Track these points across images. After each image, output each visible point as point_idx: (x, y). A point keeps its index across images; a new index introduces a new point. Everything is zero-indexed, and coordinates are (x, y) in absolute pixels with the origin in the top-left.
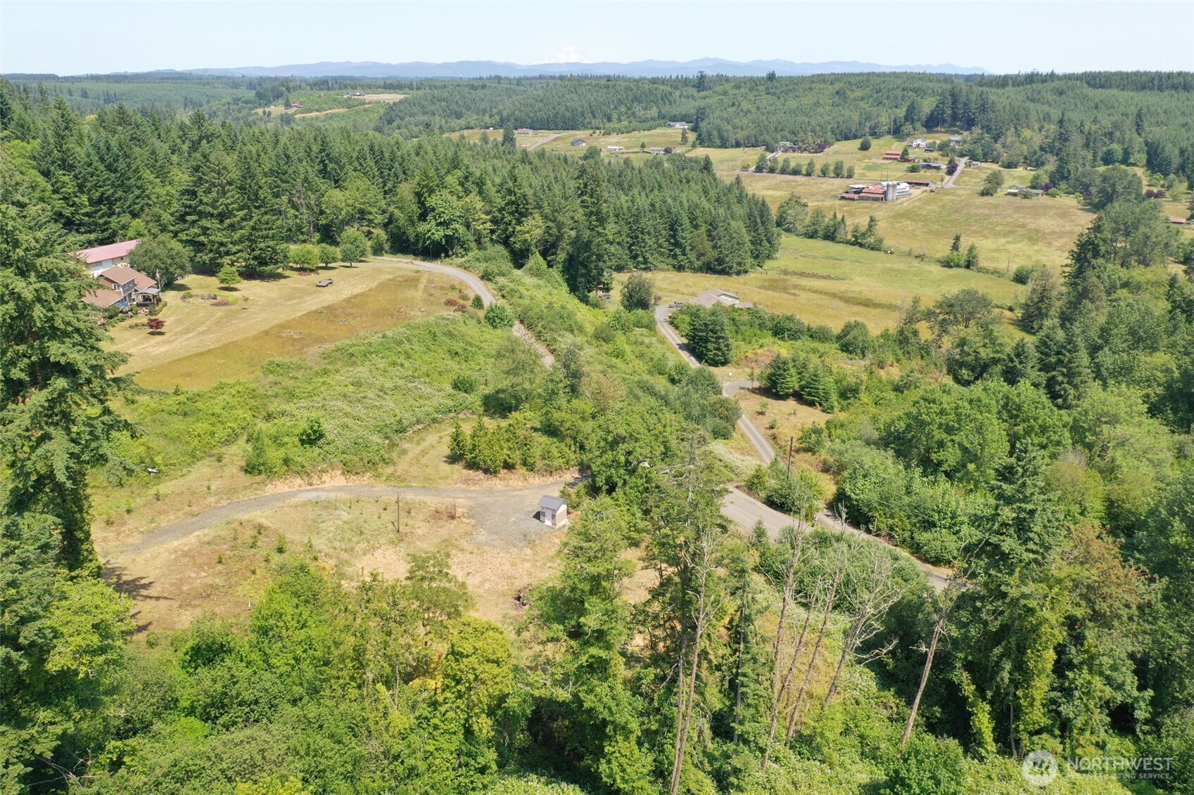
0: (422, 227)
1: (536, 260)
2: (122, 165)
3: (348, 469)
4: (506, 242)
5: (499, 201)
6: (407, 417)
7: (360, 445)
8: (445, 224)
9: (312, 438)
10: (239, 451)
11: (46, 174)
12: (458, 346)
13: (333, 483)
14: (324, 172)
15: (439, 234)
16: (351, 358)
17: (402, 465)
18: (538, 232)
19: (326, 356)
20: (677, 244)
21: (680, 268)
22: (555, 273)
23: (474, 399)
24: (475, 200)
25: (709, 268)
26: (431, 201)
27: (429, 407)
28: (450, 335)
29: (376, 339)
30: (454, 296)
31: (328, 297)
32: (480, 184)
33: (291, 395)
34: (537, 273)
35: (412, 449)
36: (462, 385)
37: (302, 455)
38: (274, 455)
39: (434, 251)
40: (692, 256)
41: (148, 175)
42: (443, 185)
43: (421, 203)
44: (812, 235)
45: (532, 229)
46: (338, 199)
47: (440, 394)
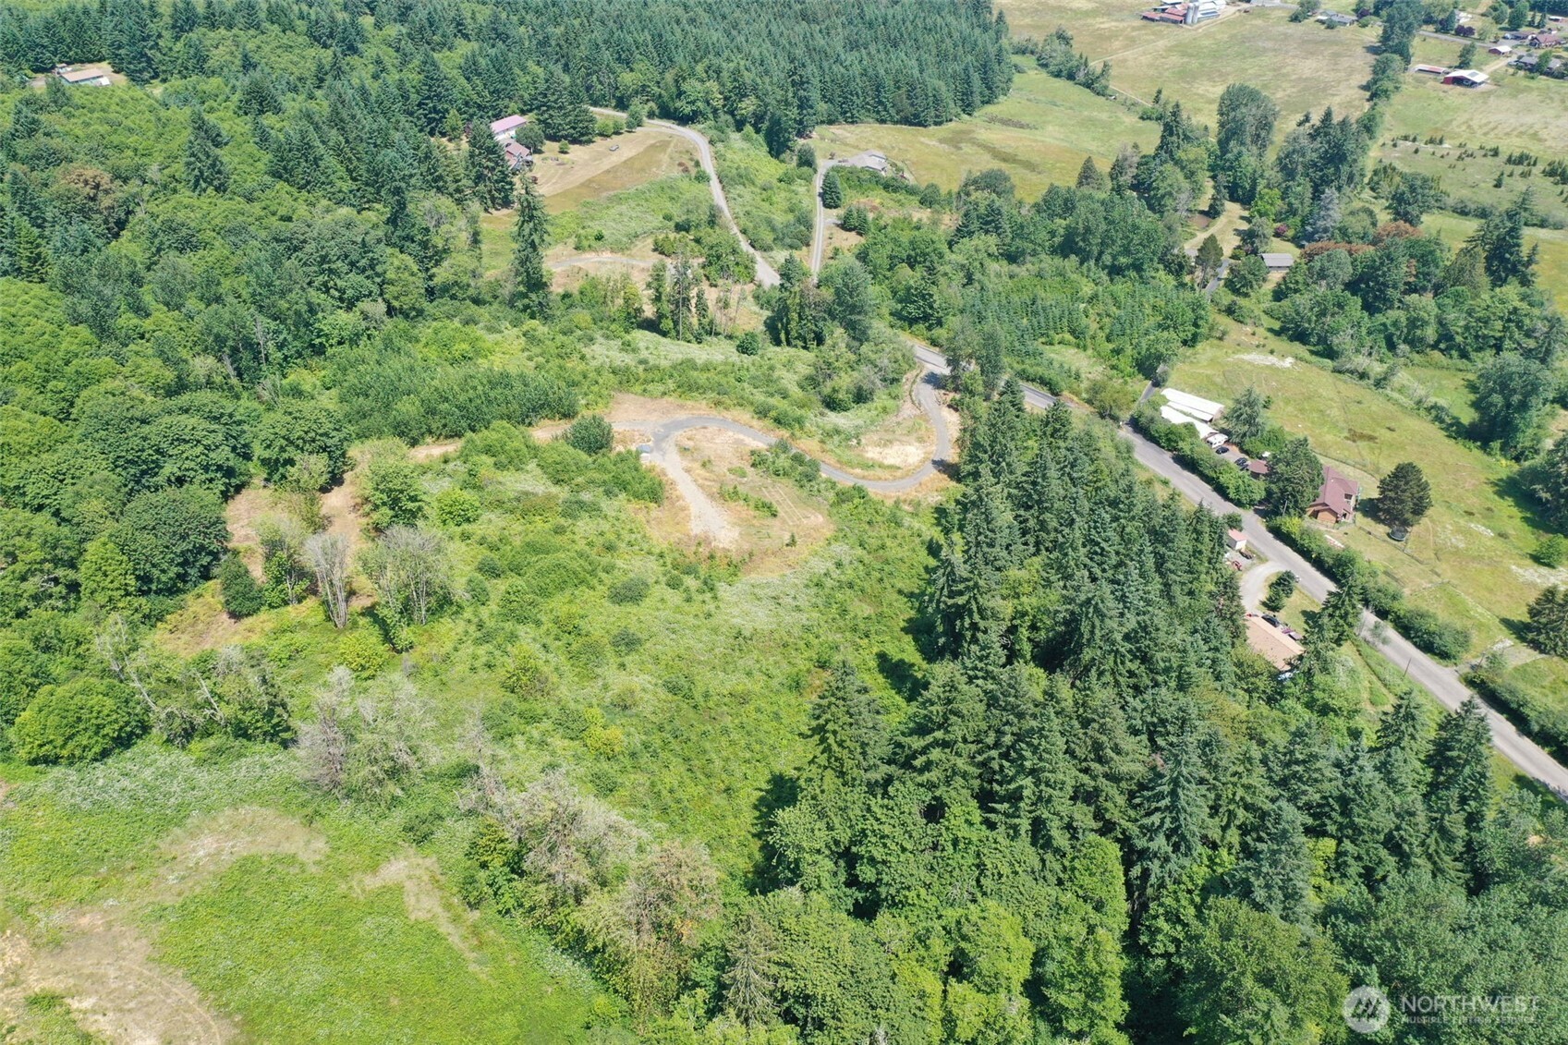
0: (678, 104)
1: (748, 129)
2: (504, 70)
3: (612, 251)
4: (732, 113)
5: (729, 85)
6: (639, 231)
7: (618, 242)
8: (693, 103)
9: (599, 238)
10: (572, 241)
11: (468, 79)
12: (674, 194)
13: (606, 256)
14: (619, 59)
15: (688, 110)
16: (619, 200)
17: (634, 250)
18: (751, 108)
19: (609, 199)
20: (881, 103)
21: (883, 121)
22: (760, 138)
23: (672, 224)
24: (713, 85)
25: (906, 121)
26: (685, 87)
27: (650, 226)
28: (671, 188)
29: (632, 191)
30: (685, 159)
31: (615, 159)
32: (718, 72)
33: (593, 219)
34: (747, 139)
35: (640, 244)
36: (668, 218)
37: (594, 244)
38: (585, 243)
39: (684, 120)
40: (893, 112)
41: (517, 71)
42: (693, 74)
43: (678, 87)
44: (1058, 75)
45: (748, 106)
46: (628, 79)
47: (657, 221)
